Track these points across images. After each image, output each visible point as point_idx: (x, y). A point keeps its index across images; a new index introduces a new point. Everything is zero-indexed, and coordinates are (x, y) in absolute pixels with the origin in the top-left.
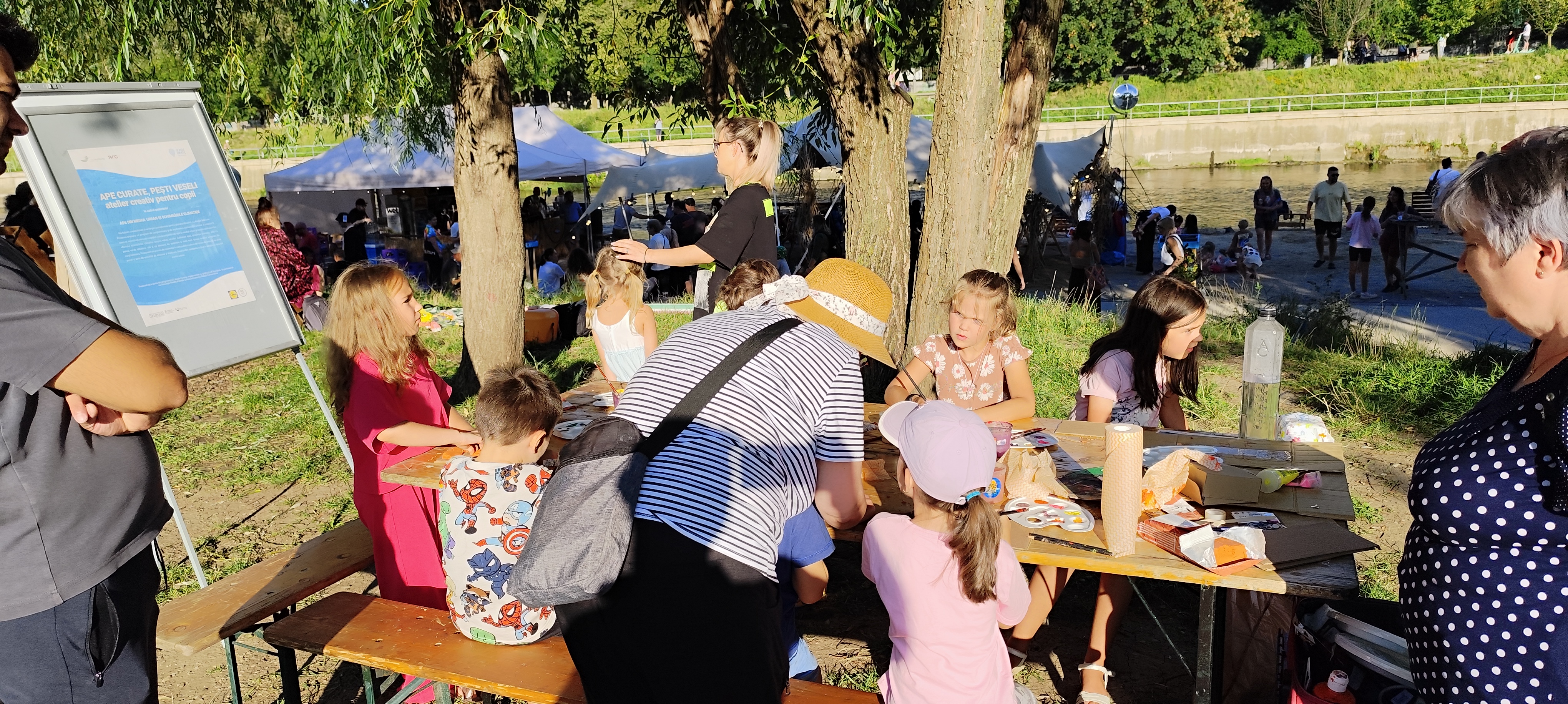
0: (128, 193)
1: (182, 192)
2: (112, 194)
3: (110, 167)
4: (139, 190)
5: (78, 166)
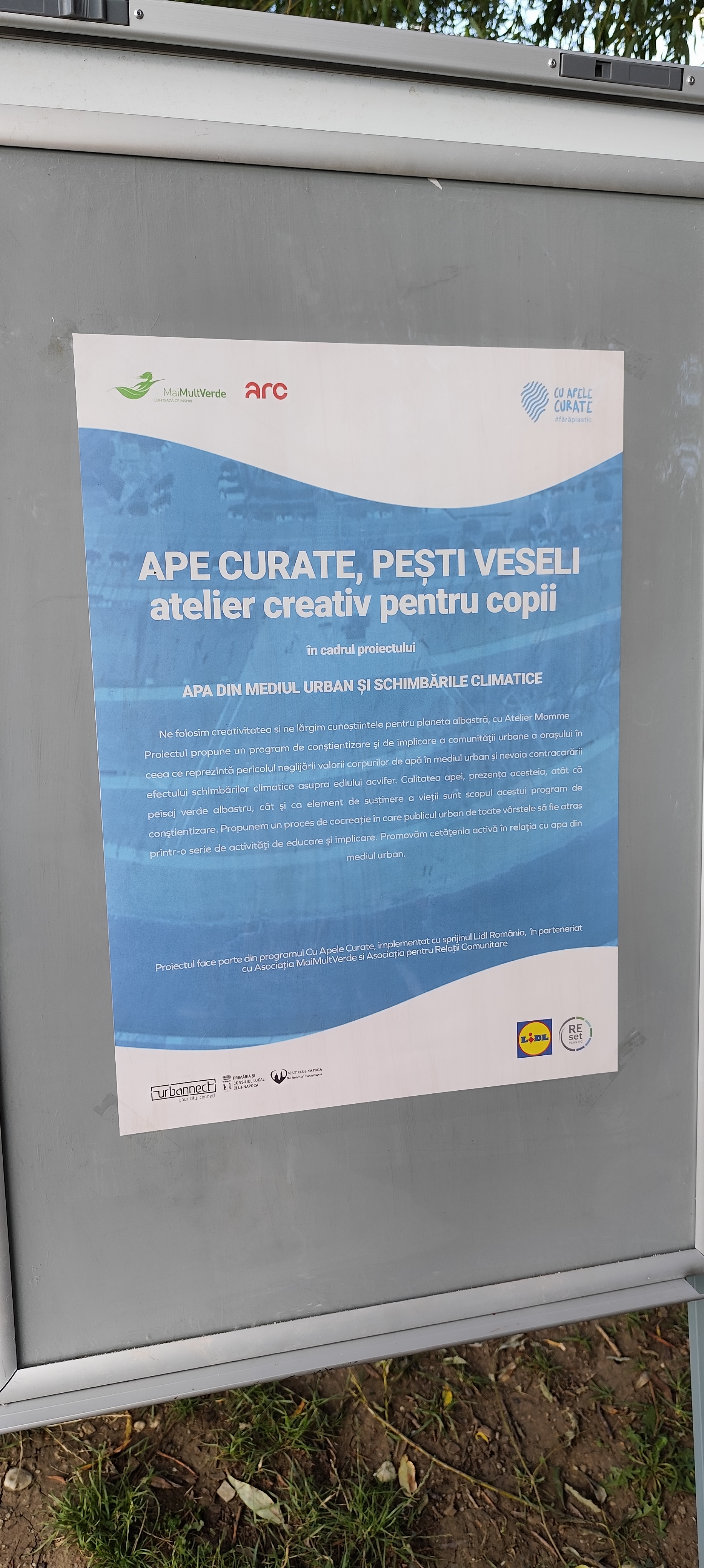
1: (503, 584)
3: (234, 435)
4: (324, 555)
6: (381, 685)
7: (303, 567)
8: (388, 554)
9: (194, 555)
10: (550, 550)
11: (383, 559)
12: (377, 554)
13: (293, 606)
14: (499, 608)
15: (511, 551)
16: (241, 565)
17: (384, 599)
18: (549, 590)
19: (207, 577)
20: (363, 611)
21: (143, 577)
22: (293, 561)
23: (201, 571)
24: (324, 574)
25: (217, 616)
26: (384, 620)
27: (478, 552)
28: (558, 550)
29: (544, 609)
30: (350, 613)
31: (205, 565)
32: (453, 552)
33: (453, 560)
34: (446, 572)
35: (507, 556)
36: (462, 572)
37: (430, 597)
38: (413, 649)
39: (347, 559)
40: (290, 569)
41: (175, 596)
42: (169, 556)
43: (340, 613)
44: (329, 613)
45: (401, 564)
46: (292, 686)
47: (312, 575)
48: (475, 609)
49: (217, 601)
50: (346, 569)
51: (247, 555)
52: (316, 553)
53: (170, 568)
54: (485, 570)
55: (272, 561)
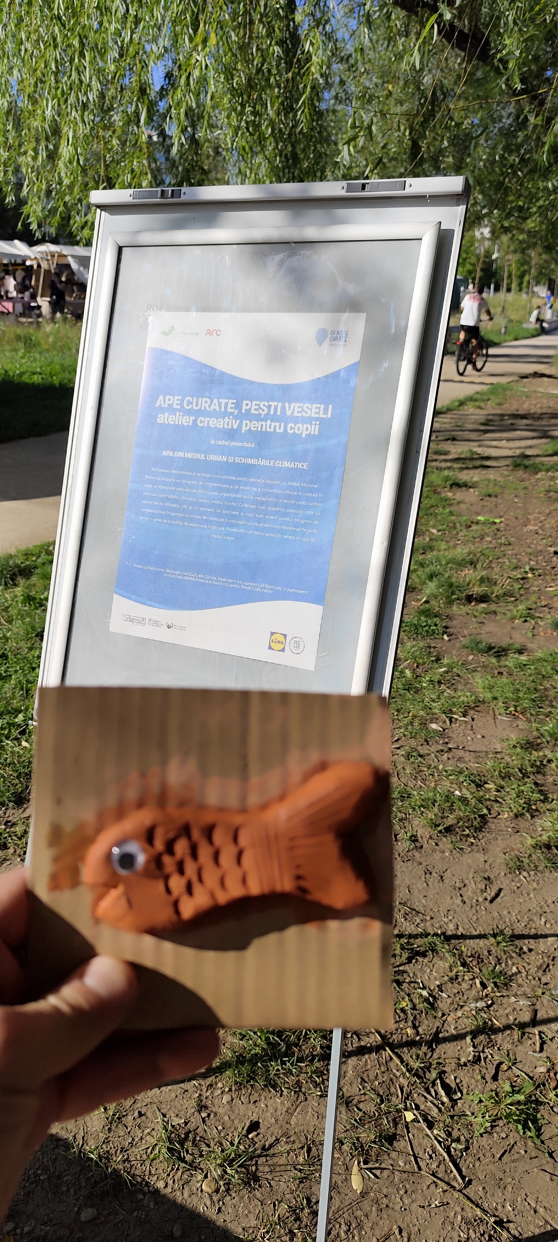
1: (296, 420)
2: (176, 400)
4: (224, 401)
5: (155, 340)
6: (238, 460)
7: (215, 406)
8: (249, 402)
9: (176, 398)
10: (319, 406)
11: (247, 405)
12: (245, 402)
13: (208, 421)
14: (293, 431)
15: (301, 405)
16: (192, 403)
17: (245, 422)
18: (316, 424)
19: (179, 407)
20: (235, 427)
21: (157, 406)
22: (211, 403)
23: (177, 404)
24: (223, 410)
25: (180, 423)
26: (243, 431)
27: (287, 405)
28: (323, 406)
29: (312, 433)
30: (230, 427)
31: (179, 402)
32: (276, 403)
33: (276, 407)
34: (272, 413)
35: (299, 407)
36: (279, 413)
37: (264, 423)
38: (253, 445)
39: (233, 403)
40: (209, 406)
41: (167, 414)
42: (167, 397)
43: (226, 427)
44: (222, 426)
45: (254, 407)
46: (203, 456)
47: (218, 410)
48: (282, 430)
49: (181, 417)
50: (231, 408)
51: (195, 399)
52: (220, 400)
53: (167, 402)
54: (289, 413)
55: (203, 402)
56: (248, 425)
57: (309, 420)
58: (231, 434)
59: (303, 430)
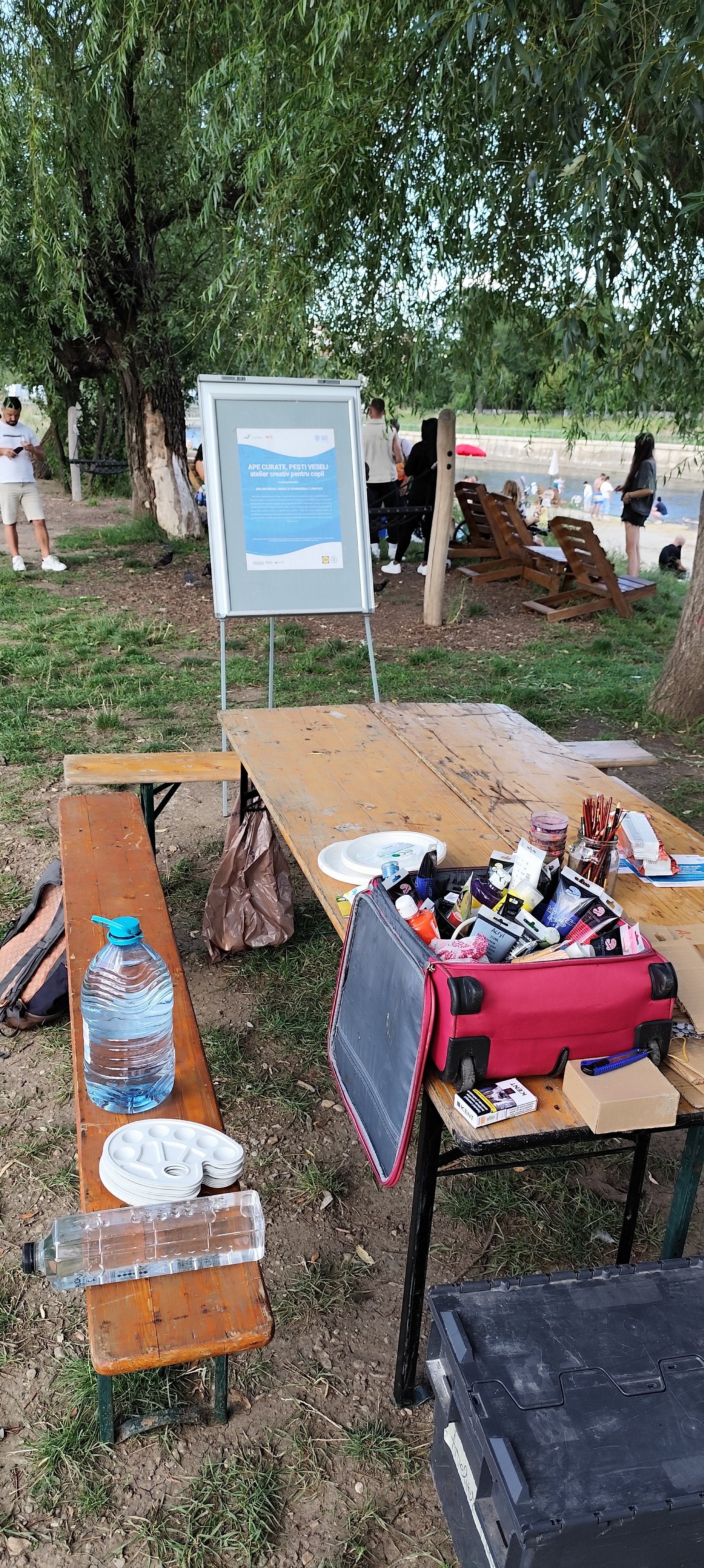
0: (271, 467)
1: (314, 471)
2: (258, 466)
3: (263, 445)
5: (241, 441)
6: (292, 489)
12: (290, 465)
13: (275, 474)
14: (313, 475)
16: (266, 467)
18: (323, 472)
19: (260, 469)
20: (288, 475)
22: (275, 466)
24: (281, 469)
25: (262, 476)
27: (309, 465)
28: (324, 465)
33: (304, 466)
34: (303, 469)
35: (314, 466)
36: (306, 469)
37: (300, 473)
38: (297, 482)
41: (255, 472)
42: (253, 465)
44: (282, 476)
45: (294, 467)
46: (276, 489)
47: (278, 469)
48: (309, 476)
49: (262, 473)
50: (285, 468)
54: (310, 468)
56: (293, 475)
57: (320, 471)
58: (287, 479)
59: (318, 475)
